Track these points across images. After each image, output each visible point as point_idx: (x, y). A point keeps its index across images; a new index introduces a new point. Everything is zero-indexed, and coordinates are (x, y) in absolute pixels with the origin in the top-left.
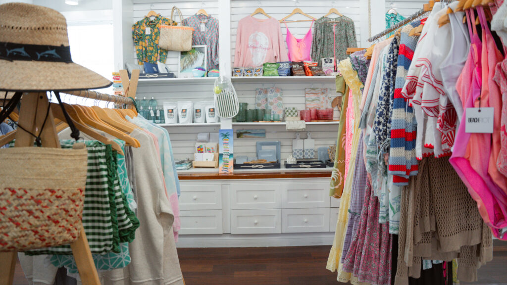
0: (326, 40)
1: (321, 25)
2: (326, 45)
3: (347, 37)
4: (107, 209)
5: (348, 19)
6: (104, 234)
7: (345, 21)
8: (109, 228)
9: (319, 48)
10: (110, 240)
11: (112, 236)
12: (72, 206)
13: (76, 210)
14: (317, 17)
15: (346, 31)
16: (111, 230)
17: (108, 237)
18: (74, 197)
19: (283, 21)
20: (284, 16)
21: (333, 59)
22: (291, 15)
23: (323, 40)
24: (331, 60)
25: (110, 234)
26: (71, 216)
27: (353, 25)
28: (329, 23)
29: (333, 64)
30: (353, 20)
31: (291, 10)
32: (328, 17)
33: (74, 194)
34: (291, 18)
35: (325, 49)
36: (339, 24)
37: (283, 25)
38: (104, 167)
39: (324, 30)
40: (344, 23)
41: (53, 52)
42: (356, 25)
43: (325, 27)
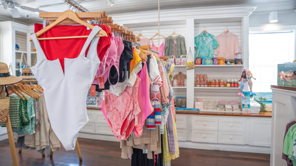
0: (170, 47)
1: (168, 40)
2: (170, 50)
3: (180, 46)
4: (18, 115)
5: (181, 37)
6: (17, 122)
7: (180, 38)
8: (18, 120)
9: (167, 51)
10: (19, 124)
11: (19, 123)
12: (3, 113)
13: (4, 115)
14: (167, 36)
15: (180, 42)
16: (19, 121)
17: (18, 123)
18: (3, 111)
19: (151, 39)
20: (151, 37)
21: (174, 56)
22: (155, 36)
23: (168, 47)
24: (173, 57)
25: (19, 122)
26: (2, 116)
27: (184, 39)
28: (172, 39)
29: (173, 59)
30: (184, 37)
31: (154, 34)
32: (172, 36)
33: (3, 110)
34: (155, 38)
35: (170, 52)
36: (177, 39)
37: (151, 41)
38: (19, 104)
39: (170, 43)
40: (179, 39)
41: (2, 75)
42: (186, 39)
43: (170, 41)
